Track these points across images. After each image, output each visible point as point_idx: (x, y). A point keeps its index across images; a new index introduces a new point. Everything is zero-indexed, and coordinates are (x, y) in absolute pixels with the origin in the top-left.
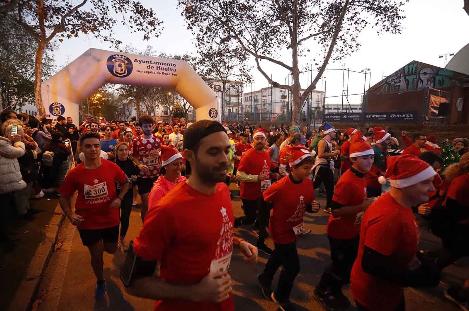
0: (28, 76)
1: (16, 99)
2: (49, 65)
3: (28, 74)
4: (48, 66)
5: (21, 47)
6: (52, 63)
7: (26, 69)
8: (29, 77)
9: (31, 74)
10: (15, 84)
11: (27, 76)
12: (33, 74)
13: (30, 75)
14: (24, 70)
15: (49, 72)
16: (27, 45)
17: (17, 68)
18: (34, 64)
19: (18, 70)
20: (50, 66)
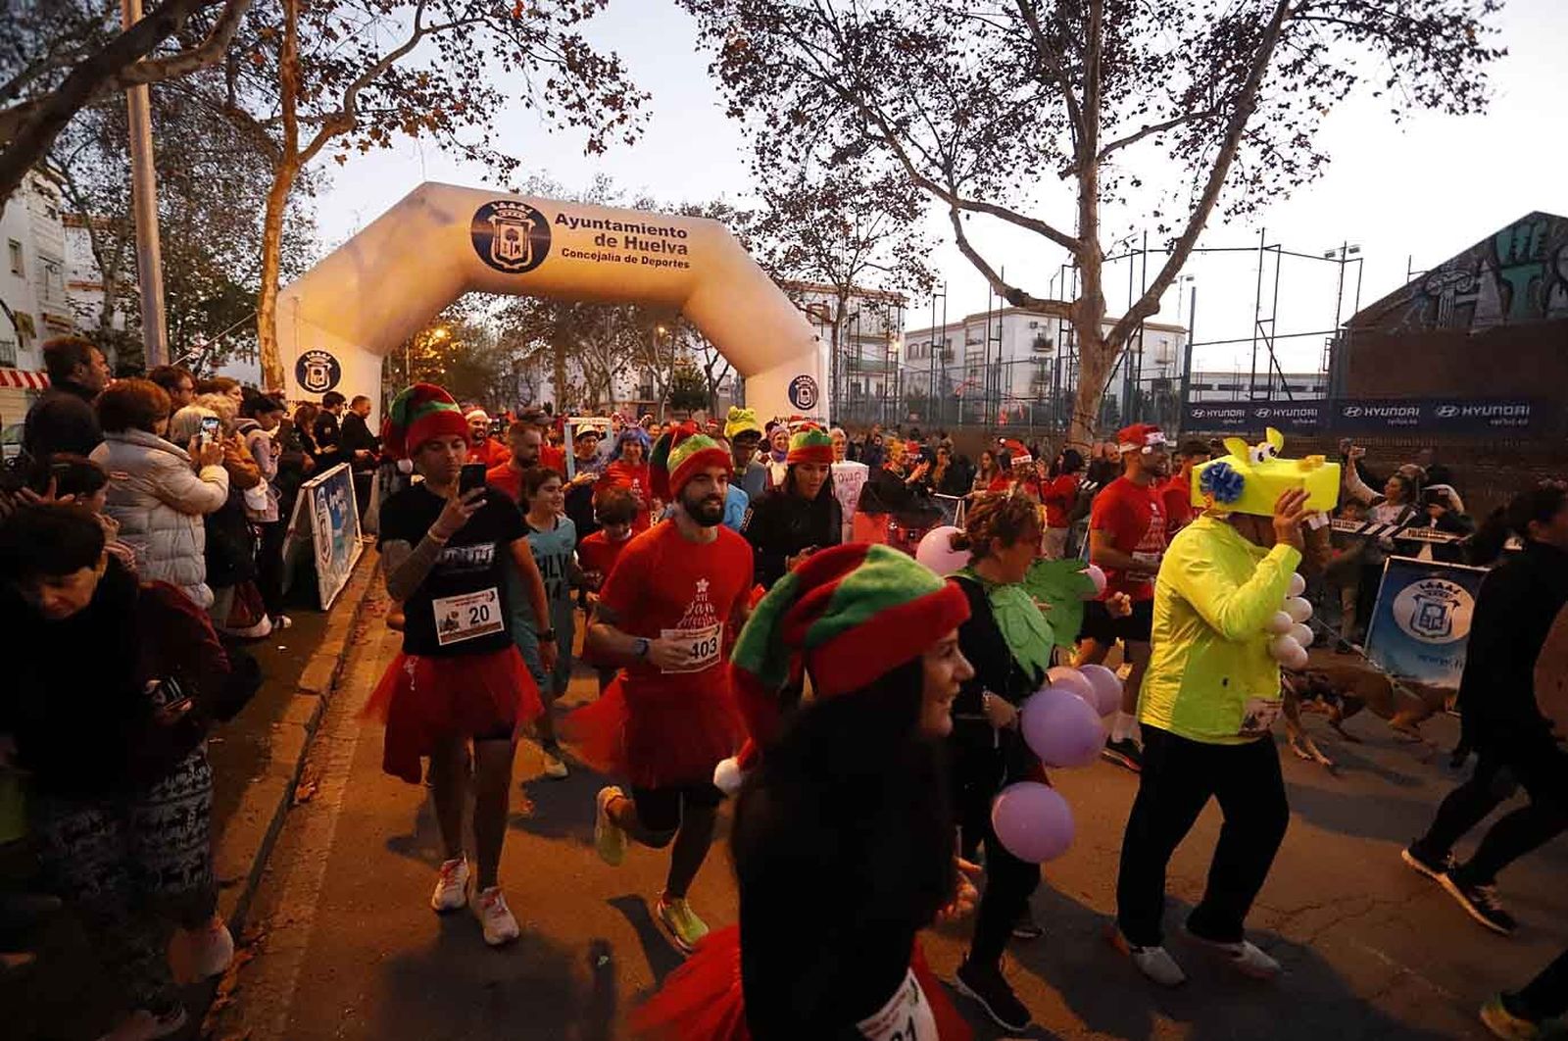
0: (239, 273)
1: (204, 343)
2: (302, 239)
3: (240, 267)
4: (297, 243)
5: (227, 185)
6: (308, 236)
7: (234, 252)
8: (244, 276)
9: (248, 268)
10: (203, 298)
11: (237, 275)
12: (254, 269)
13: (244, 271)
14: (229, 256)
15: (299, 263)
16: (242, 178)
17: (211, 250)
18: (257, 239)
19: (212, 256)
20: (304, 244)
